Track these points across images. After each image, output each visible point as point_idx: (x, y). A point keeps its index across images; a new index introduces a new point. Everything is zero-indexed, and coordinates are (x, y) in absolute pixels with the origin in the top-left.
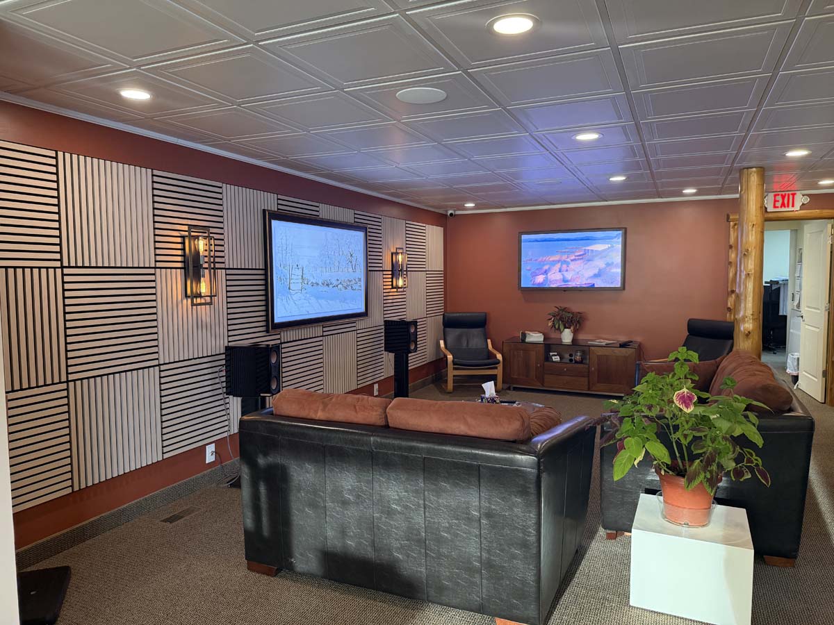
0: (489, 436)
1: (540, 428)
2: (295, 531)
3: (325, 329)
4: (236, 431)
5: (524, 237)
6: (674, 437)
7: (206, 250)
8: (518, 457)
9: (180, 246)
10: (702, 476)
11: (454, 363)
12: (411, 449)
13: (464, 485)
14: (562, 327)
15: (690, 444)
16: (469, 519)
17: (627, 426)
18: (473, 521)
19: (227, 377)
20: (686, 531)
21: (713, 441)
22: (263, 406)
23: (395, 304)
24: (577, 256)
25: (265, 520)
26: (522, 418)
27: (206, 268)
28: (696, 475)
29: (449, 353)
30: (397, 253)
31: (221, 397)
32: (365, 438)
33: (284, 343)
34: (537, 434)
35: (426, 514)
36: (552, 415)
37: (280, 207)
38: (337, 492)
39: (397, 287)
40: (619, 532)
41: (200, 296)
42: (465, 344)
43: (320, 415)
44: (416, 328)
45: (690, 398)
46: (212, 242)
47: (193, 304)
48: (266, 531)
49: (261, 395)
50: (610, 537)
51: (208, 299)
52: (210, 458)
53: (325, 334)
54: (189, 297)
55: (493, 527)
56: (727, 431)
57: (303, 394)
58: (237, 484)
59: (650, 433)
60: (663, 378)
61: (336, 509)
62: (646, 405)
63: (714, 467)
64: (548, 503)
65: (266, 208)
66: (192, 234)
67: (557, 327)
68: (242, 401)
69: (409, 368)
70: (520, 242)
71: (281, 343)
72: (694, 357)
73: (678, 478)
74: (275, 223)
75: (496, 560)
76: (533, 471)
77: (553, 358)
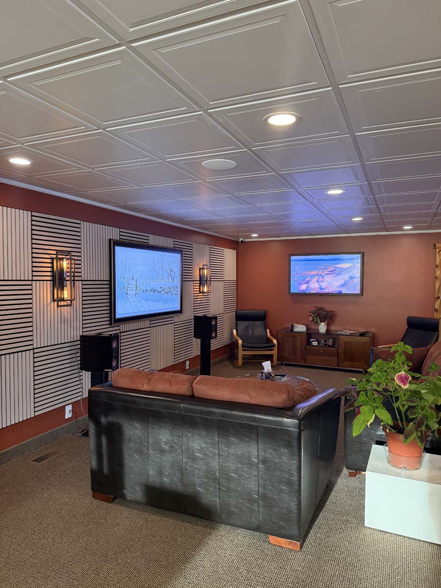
0: (265, 404)
1: (301, 398)
2: (127, 470)
3: (151, 322)
4: (87, 396)
5: (293, 258)
6: (395, 405)
7: (68, 268)
8: (285, 420)
9: (49, 265)
10: (415, 434)
11: (243, 346)
12: (209, 413)
13: (247, 439)
14: (319, 321)
15: (407, 411)
16: (250, 464)
17: (362, 398)
18: (253, 465)
19: (81, 356)
20: (404, 473)
21: (422, 409)
22: (107, 380)
23: (202, 304)
24: (330, 271)
25: (105, 462)
26: (288, 391)
27: (69, 280)
28: (411, 433)
29: (240, 339)
30: (203, 269)
31: (76, 371)
32: (177, 405)
33: (123, 332)
34: (299, 402)
35: (220, 460)
36: (310, 388)
37: (121, 237)
38: (157, 443)
39: (203, 292)
40: (358, 472)
41: (63, 300)
42: (250, 332)
43: (146, 387)
44: (216, 321)
45: (406, 378)
46: (73, 262)
47: (58, 306)
48: (106, 470)
49: (105, 370)
50: (351, 475)
51: (69, 302)
52: (68, 415)
53: (151, 325)
54: (56, 301)
55: (268, 469)
56: (432, 402)
57: (135, 372)
58: (86, 434)
59: (379, 403)
60: (387, 363)
61: (155, 455)
62: (375, 383)
63: (423, 428)
64: (306, 453)
65: (111, 238)
66: (59, 256)
67: (315, 321)
68: (92, 374)
69: (211, 350)
70: (289, 261)
71: (120, 333)
72: (409, 349)
73: (398, 434)
74: (117, 248)
75: (270, 494)
76: (296, 430)
77: (313, 343)
